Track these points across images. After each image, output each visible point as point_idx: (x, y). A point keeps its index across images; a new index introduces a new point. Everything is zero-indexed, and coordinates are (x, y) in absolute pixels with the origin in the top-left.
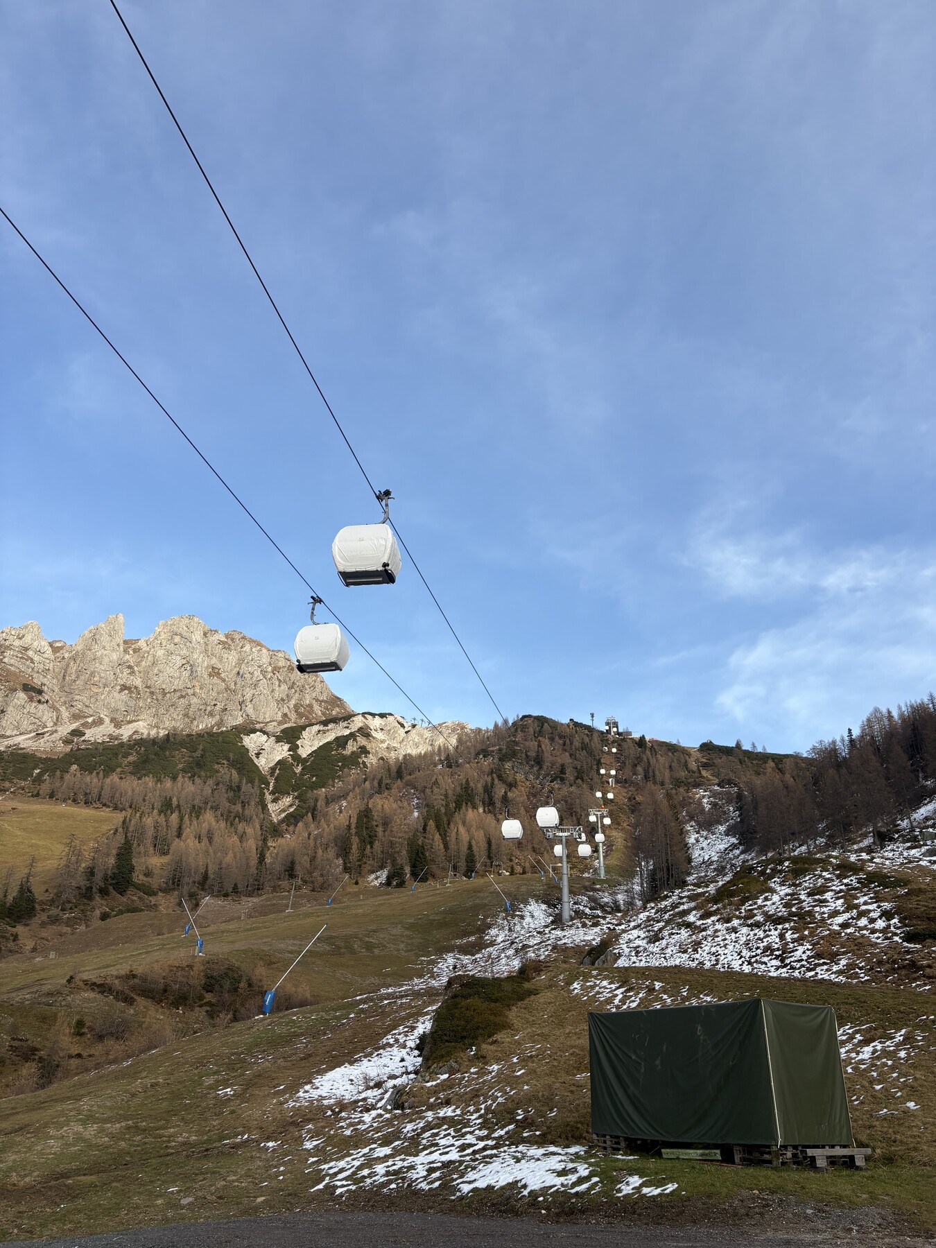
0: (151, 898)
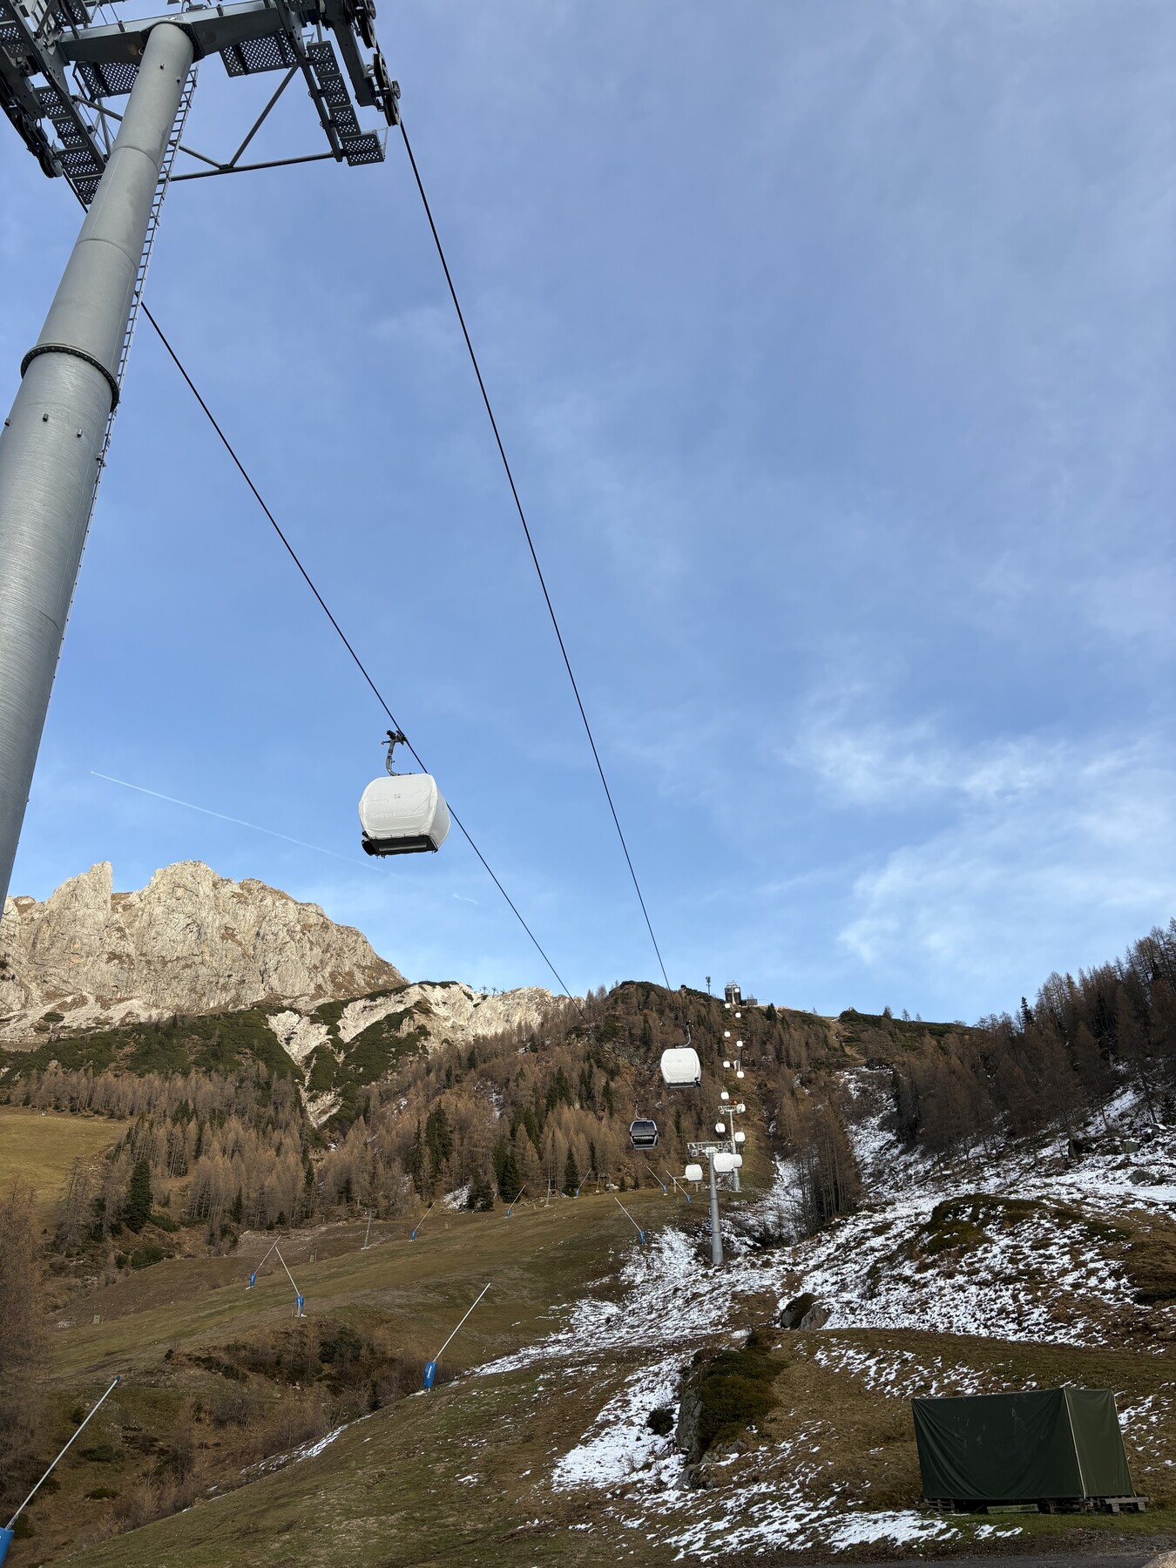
0: (172, 1236)
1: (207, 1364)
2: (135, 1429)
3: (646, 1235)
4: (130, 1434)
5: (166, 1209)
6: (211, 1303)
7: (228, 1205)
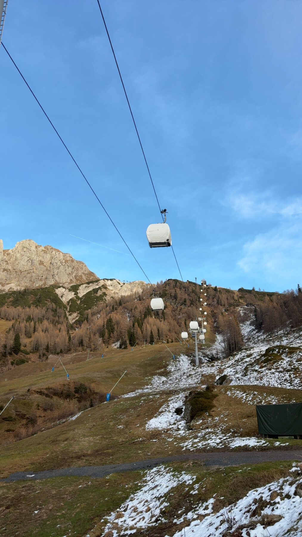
0: (28, 356)
1: (40, 393)
2: (19, 412)
3: (175, 357)
4: (18, 413)
5: (25, 348)
6: (40, 376)
7: (45, 347)
